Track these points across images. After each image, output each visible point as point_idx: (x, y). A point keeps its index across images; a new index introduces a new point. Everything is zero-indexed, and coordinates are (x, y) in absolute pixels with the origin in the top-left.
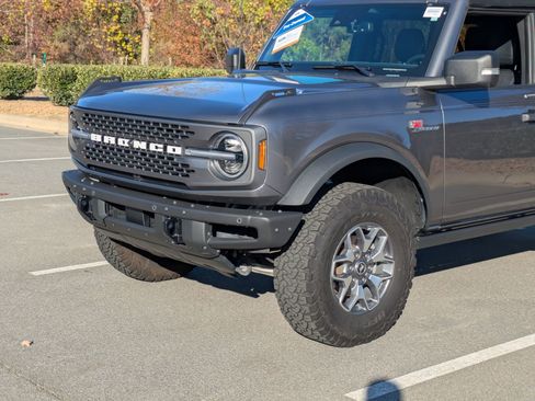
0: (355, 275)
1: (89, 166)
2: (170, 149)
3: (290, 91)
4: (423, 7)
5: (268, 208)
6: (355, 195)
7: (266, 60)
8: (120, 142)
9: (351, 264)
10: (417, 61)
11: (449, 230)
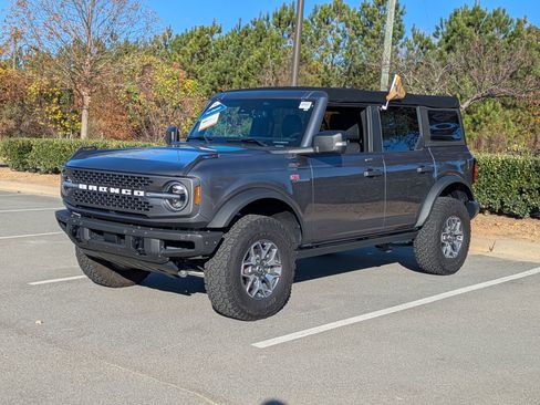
0: (256, 274)
1: (77, 206)
2: (136, 193)
3: (214, 155)
4: (299, 102)
5: (201, 230)
6: (256, 221)
7: (194, 135)
8: (101, 189)
9: (254, 266)
10: (296, 137)
11: (317, 246)
